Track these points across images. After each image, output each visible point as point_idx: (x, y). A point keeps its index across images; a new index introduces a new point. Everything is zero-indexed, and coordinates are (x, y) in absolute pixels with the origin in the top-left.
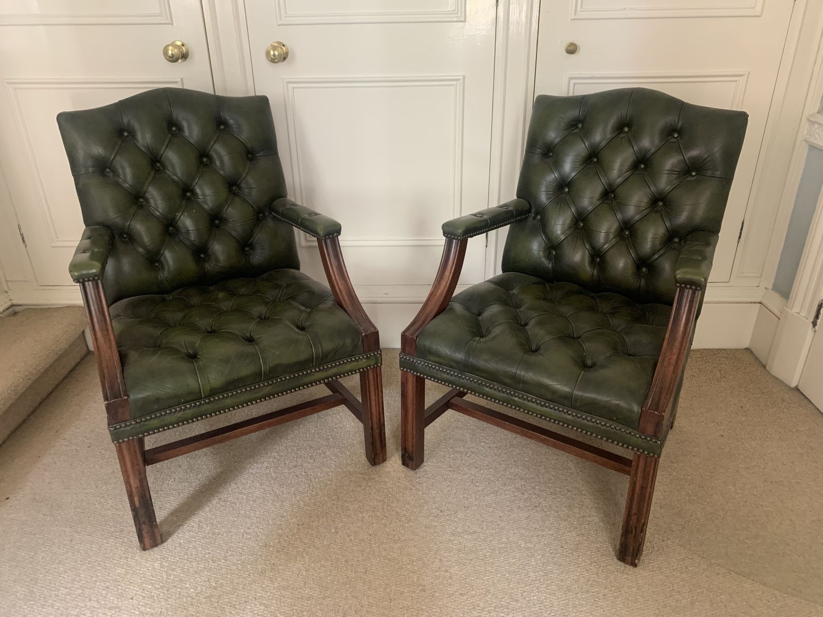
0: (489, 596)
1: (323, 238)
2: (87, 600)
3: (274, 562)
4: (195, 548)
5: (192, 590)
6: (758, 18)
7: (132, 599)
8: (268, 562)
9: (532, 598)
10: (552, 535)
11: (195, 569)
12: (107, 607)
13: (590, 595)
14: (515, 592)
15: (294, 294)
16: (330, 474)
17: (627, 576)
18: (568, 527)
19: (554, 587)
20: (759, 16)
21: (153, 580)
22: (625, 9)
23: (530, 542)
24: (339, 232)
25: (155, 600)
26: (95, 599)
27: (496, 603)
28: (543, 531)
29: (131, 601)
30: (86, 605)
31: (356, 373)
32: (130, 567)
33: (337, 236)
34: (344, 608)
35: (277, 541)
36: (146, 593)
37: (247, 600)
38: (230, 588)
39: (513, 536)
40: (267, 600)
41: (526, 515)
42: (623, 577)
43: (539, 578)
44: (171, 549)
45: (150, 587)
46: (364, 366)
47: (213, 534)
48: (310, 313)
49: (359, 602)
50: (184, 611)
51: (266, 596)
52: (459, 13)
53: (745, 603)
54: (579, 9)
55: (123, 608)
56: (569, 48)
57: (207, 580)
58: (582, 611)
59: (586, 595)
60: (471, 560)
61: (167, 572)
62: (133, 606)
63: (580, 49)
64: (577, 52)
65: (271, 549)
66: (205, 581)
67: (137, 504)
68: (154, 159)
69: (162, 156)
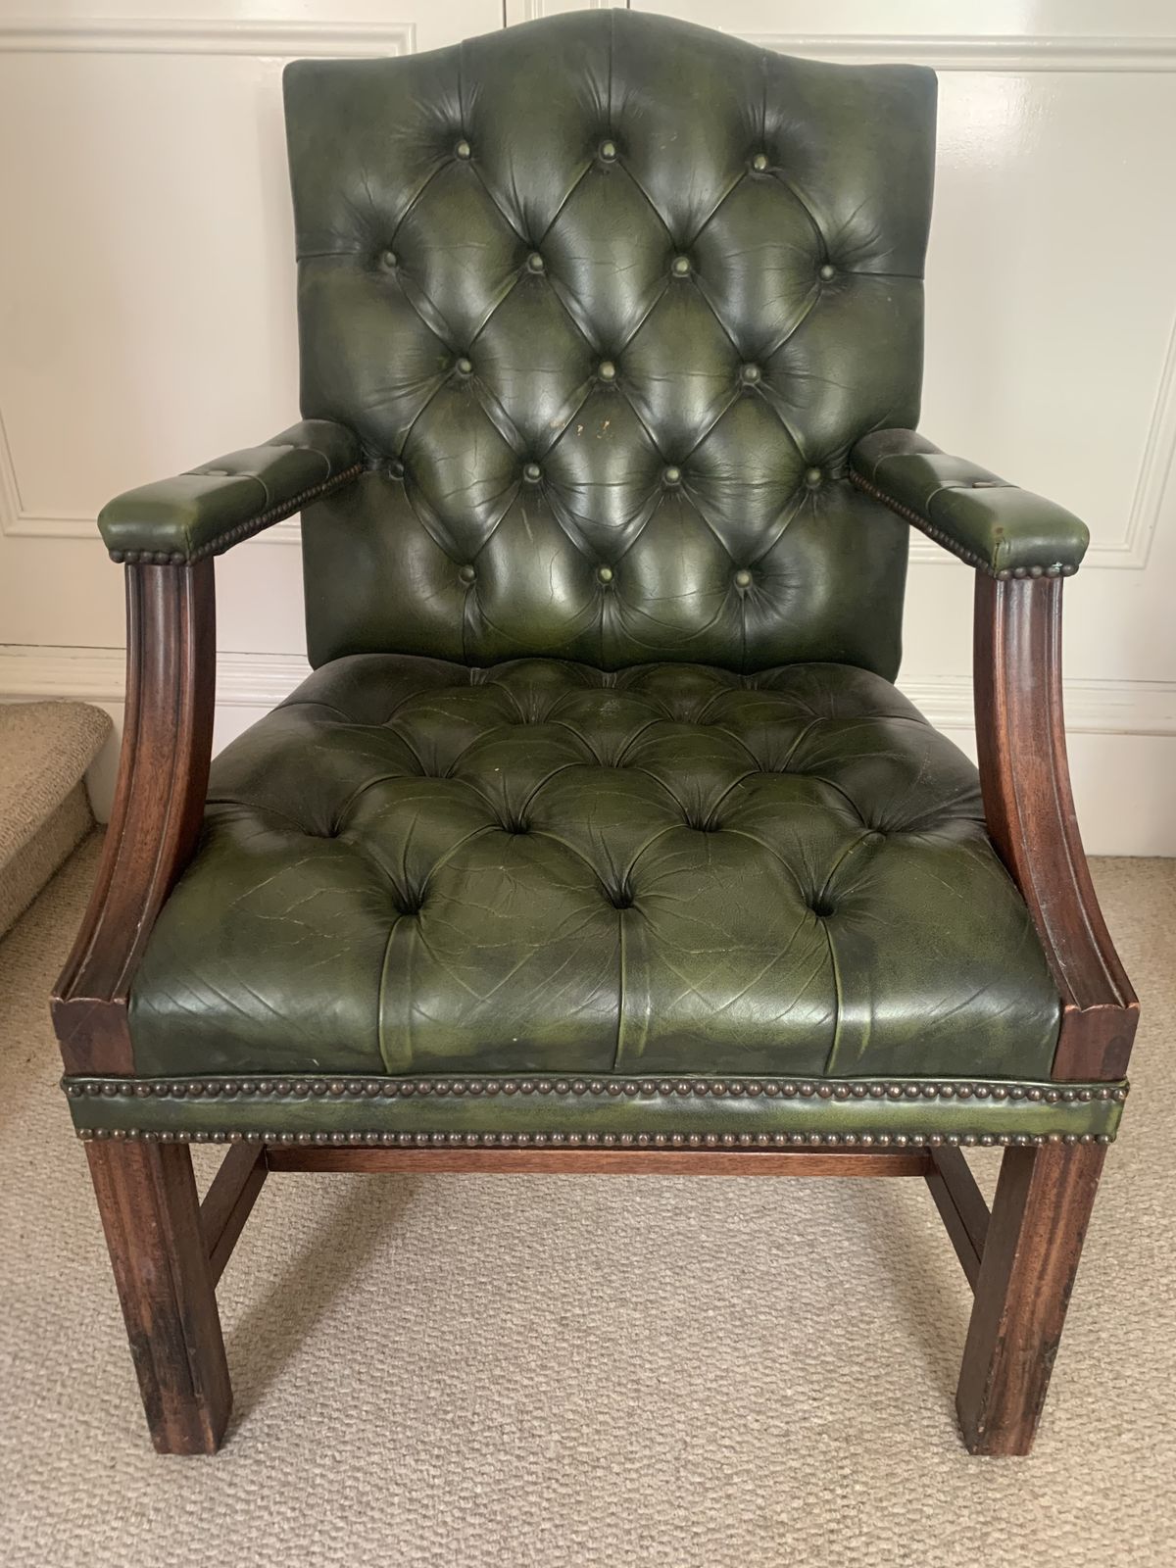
1: (1005, 573)
15: (841, 759)
24: (1072, 561)
31: (996, 1142)
33: (1062, 574)
46: (1036, 1127)
48: (872, 851)
67: (148, 1324)
68: (526, 239)
69: (548, 231)
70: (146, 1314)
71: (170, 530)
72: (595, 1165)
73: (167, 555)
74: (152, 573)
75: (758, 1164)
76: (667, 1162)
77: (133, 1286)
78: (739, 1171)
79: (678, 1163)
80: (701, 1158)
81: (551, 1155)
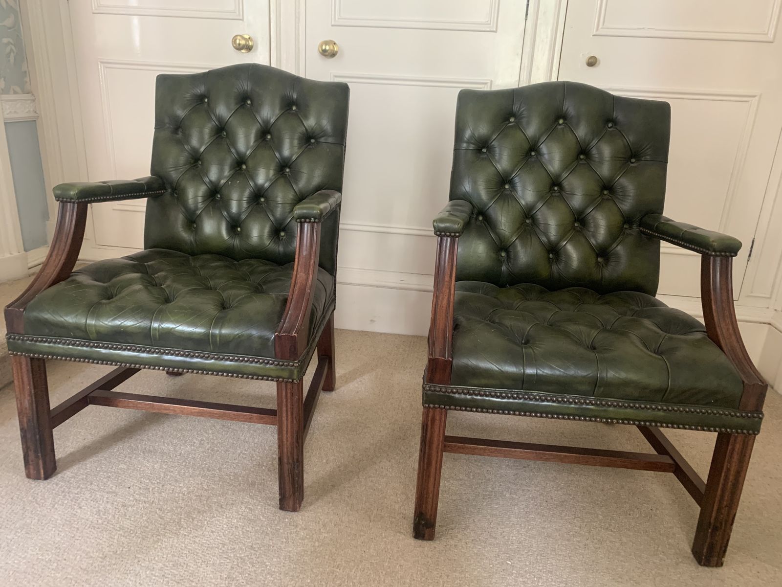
0: (468, 531)
2: (89, 484)
3: (264, 478)
4: (194, 458)
5: (185, 489)
6: (771, 44)
7: (129, 488)
8: (258, 478)
9: (511, 538)
10: (538, 491)
11: (190, 474)
12: (105, 491)
13: (570, 543)
14: (495, 531)
16: (329, 419)
17: (611, 533)
18: (555, 486)
19: (534, 532)
20: (772, 42)
21: (151, 477)
22: (643, 28)
23: (515, 493)
25: (149, 491)
26: (95, 484)
27: (474, 537)
28: (530, 487)
29: (128, 489)
30: (87, 487)
32: (131, 465)
34: (324, 521)
35: (270, 462)
36: (143, 485)
37: (233, 503)
38: (220, 491)
39: (499, 487)
40: (252, 506)
41: (515, 472)
42: (607, 533)
43: (520, 523)
44: (172, 456)
45: (148, 481)
47: (213, 450)
49: (340, 519)
50: (174, 503)
51: (252, 502)
52: (492, 23)
53: (733, 571)
54: (601, 26)
55: (119, 494)
56: (590, 61)
57: (200, 483)
58: (560, 555)
59: (567, 543)
60: (454, 500)
61: (165, 473)
62: (129, 493)
63: (599, 63)
64: (596, 64)
65: (264, 468)
66: (198, 484)
68: (219, 126)
69: (226, 123)
70: (25, 420)
71: (72, 193)
72: (190, 412)
73: (70, 200)
74: (67, 205)
75: (242, 417)
76: (213, 413)
77: (22, 410)
78: (236, 419)
79: (216, 414)
80: (224, 413)
81: (176, 407)
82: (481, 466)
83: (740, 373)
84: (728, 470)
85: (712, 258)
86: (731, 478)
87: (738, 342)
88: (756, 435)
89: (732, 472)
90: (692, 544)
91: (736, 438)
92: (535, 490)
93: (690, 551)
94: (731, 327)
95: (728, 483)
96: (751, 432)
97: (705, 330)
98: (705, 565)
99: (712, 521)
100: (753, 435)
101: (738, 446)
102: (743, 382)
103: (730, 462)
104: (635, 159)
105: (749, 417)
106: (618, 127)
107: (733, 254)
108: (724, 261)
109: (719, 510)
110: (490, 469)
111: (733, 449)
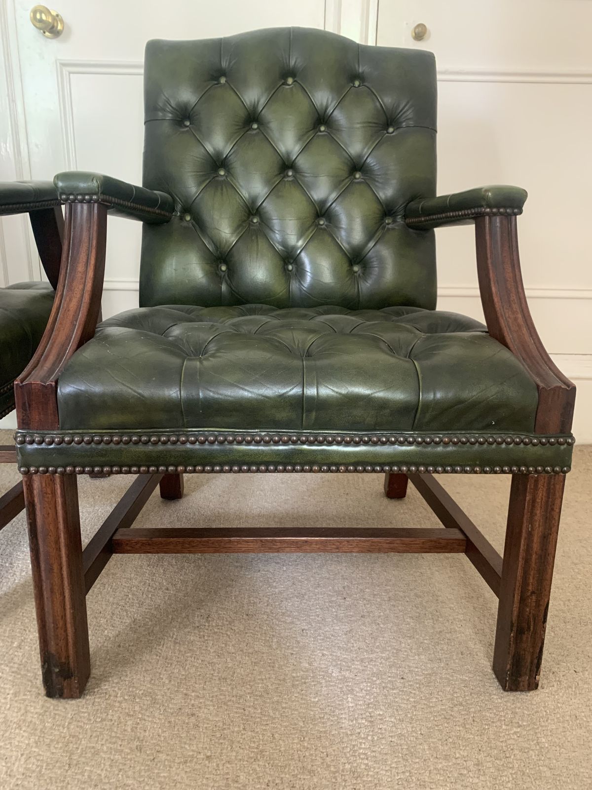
10: (387, 659)
18: (415, 647)
41: (347, 628)
56: (417, 30)
82: (292, 623)
83: (534, 376)
84: (530, 535)
85: (487, 218)
86: (536, 546)
87: (532, 336)
88: (565, 472)
89: (536, 539)
90: (492, 659)
91: (537, 481)
92: (382, 658)
93: (490, 670)
94: (520, 316)
95: (531, 555)
96: (557, 469)
97: (487, 330)
98: (511, 690)
99: (514, 618)
100: (561, 474)
101: (541, 494)
102: (538, 386)
103: (531, 521)
104: (393, 127)
105: (552, 444)
106: (366, 84)
107: (516, 210)
108: (505, 222)
109: (523, 600)
110: (306, 628)
111: (534, 501)
